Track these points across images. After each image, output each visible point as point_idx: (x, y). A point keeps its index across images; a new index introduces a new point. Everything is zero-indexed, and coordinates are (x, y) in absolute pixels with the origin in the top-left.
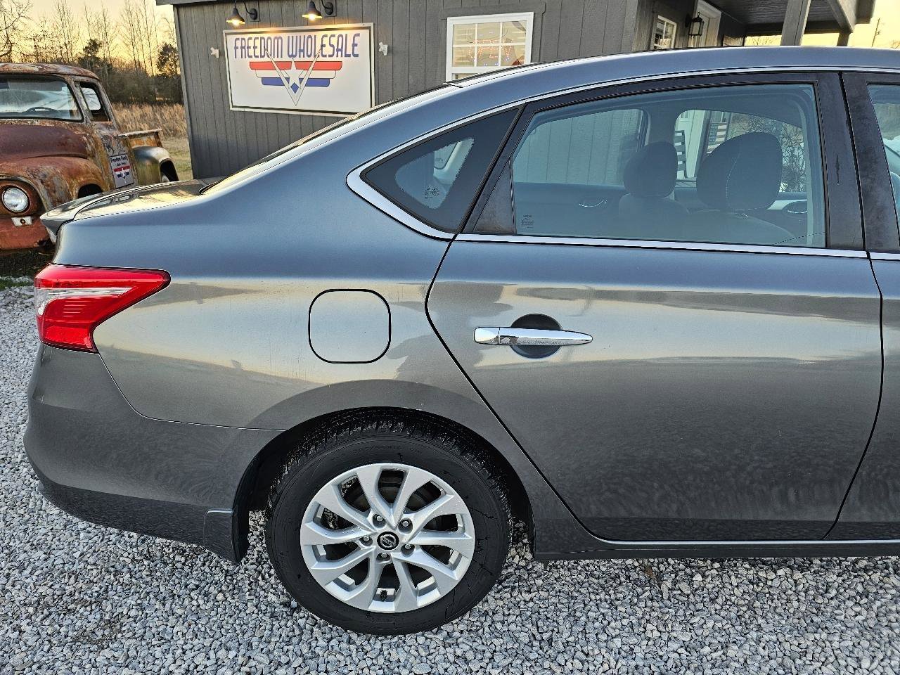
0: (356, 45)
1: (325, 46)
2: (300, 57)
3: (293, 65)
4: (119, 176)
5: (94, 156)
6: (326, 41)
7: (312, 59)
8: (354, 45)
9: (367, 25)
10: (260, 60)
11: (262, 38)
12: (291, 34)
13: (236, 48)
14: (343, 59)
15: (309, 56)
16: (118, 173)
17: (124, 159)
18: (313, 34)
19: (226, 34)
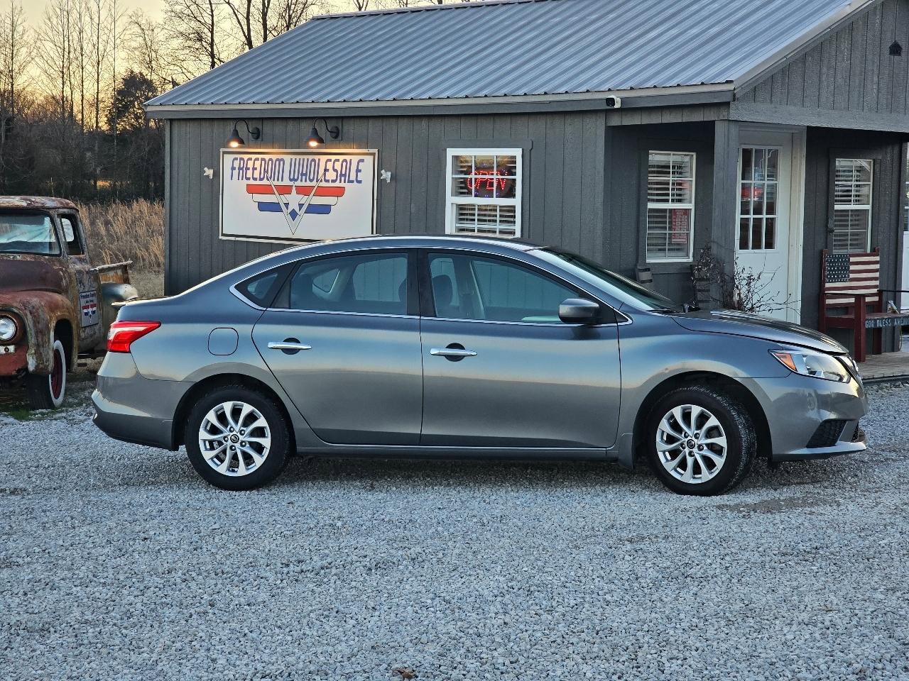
0: (360, 171)
1: (328, 170)
2: (301, 181)
3: (294, 190)
4: (86, 314)
5: (67, 291)
6: (330, 165)
7: (314, 183)
8: (358, 171)
9: (371, 151)
10: (258, 182)
11: (263, 159)
12: (294, 157)
13: (233, 168)
14: (346, 185)
15: (311, 181)
16: (85, 311)
17: (93, 295)
18: (316, 157)
19: (224, 153)
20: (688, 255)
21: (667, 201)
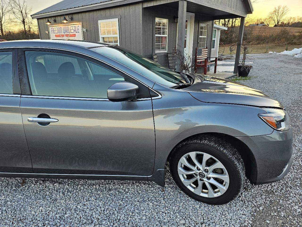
0: (78, 29)
1: (71, 30)
2: (66, 33)
3: (65, 36)
7: (69, 34)
9: (80, 23)
10: (57, 34)
11: (57, 28)
12: (63, 27)
13: (52, 31)
14: (76, 33)
18: (68, 26)
19: (49, 27)
20: (166, 50)
21: (161, 34)
